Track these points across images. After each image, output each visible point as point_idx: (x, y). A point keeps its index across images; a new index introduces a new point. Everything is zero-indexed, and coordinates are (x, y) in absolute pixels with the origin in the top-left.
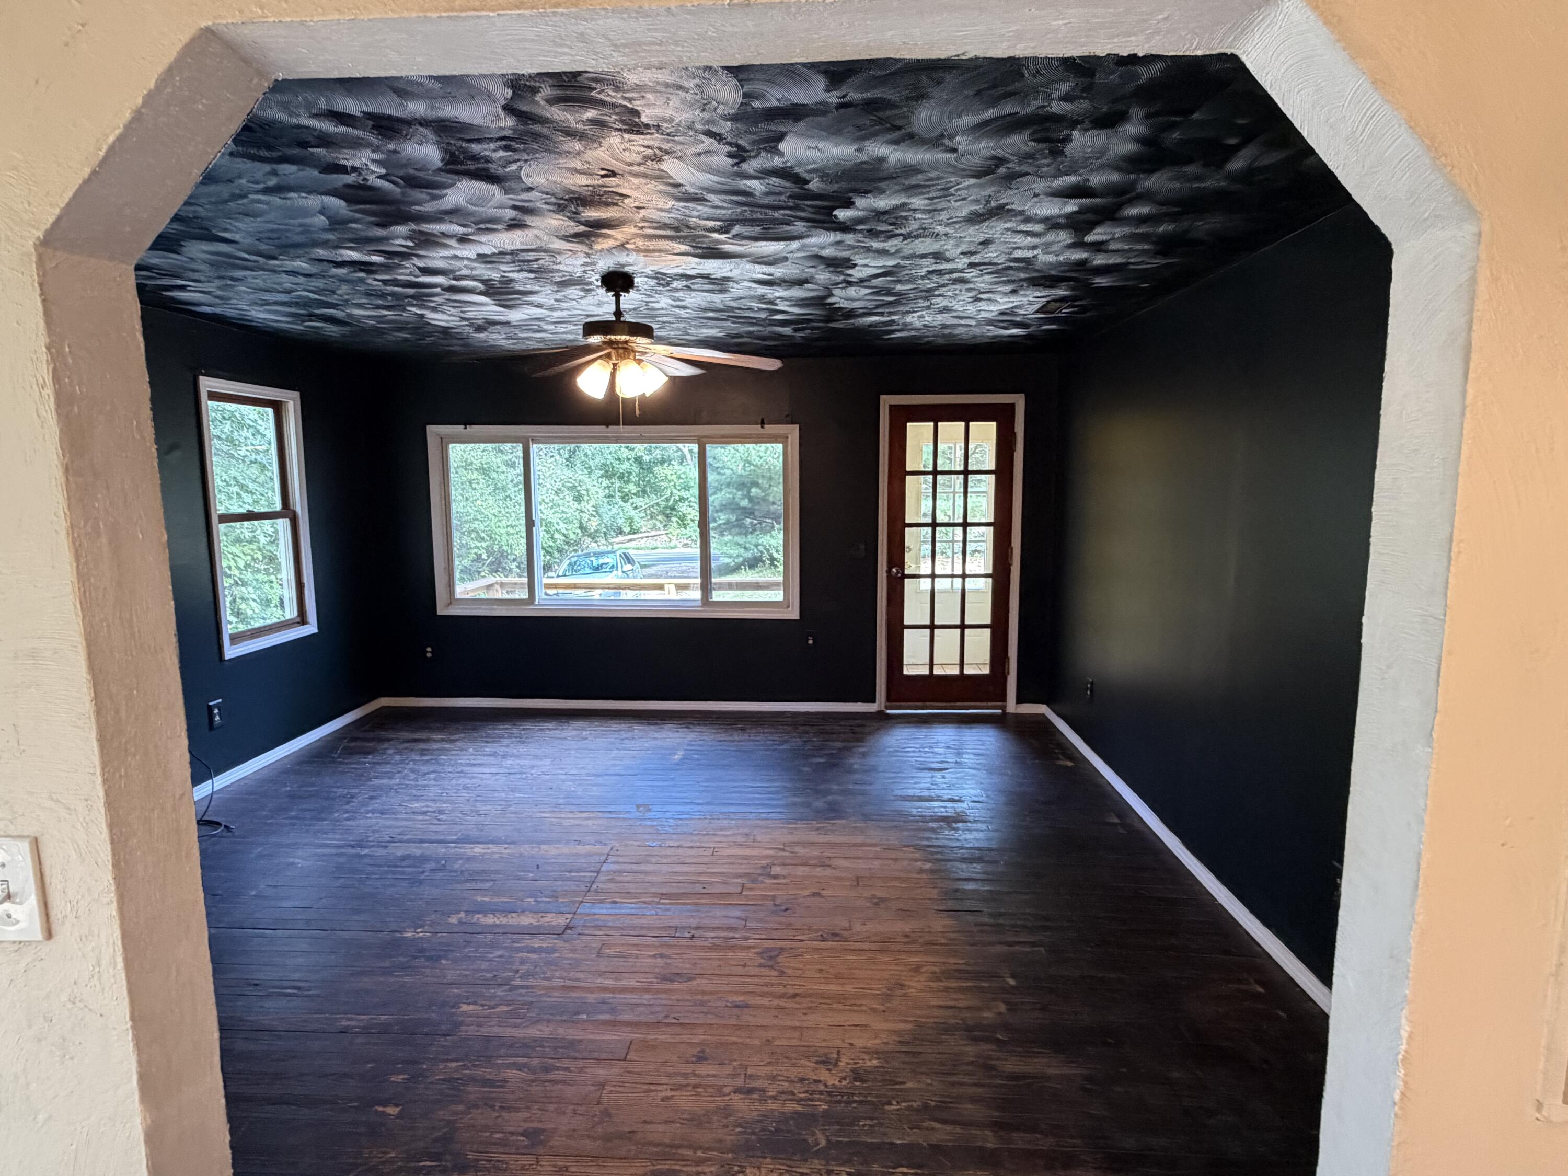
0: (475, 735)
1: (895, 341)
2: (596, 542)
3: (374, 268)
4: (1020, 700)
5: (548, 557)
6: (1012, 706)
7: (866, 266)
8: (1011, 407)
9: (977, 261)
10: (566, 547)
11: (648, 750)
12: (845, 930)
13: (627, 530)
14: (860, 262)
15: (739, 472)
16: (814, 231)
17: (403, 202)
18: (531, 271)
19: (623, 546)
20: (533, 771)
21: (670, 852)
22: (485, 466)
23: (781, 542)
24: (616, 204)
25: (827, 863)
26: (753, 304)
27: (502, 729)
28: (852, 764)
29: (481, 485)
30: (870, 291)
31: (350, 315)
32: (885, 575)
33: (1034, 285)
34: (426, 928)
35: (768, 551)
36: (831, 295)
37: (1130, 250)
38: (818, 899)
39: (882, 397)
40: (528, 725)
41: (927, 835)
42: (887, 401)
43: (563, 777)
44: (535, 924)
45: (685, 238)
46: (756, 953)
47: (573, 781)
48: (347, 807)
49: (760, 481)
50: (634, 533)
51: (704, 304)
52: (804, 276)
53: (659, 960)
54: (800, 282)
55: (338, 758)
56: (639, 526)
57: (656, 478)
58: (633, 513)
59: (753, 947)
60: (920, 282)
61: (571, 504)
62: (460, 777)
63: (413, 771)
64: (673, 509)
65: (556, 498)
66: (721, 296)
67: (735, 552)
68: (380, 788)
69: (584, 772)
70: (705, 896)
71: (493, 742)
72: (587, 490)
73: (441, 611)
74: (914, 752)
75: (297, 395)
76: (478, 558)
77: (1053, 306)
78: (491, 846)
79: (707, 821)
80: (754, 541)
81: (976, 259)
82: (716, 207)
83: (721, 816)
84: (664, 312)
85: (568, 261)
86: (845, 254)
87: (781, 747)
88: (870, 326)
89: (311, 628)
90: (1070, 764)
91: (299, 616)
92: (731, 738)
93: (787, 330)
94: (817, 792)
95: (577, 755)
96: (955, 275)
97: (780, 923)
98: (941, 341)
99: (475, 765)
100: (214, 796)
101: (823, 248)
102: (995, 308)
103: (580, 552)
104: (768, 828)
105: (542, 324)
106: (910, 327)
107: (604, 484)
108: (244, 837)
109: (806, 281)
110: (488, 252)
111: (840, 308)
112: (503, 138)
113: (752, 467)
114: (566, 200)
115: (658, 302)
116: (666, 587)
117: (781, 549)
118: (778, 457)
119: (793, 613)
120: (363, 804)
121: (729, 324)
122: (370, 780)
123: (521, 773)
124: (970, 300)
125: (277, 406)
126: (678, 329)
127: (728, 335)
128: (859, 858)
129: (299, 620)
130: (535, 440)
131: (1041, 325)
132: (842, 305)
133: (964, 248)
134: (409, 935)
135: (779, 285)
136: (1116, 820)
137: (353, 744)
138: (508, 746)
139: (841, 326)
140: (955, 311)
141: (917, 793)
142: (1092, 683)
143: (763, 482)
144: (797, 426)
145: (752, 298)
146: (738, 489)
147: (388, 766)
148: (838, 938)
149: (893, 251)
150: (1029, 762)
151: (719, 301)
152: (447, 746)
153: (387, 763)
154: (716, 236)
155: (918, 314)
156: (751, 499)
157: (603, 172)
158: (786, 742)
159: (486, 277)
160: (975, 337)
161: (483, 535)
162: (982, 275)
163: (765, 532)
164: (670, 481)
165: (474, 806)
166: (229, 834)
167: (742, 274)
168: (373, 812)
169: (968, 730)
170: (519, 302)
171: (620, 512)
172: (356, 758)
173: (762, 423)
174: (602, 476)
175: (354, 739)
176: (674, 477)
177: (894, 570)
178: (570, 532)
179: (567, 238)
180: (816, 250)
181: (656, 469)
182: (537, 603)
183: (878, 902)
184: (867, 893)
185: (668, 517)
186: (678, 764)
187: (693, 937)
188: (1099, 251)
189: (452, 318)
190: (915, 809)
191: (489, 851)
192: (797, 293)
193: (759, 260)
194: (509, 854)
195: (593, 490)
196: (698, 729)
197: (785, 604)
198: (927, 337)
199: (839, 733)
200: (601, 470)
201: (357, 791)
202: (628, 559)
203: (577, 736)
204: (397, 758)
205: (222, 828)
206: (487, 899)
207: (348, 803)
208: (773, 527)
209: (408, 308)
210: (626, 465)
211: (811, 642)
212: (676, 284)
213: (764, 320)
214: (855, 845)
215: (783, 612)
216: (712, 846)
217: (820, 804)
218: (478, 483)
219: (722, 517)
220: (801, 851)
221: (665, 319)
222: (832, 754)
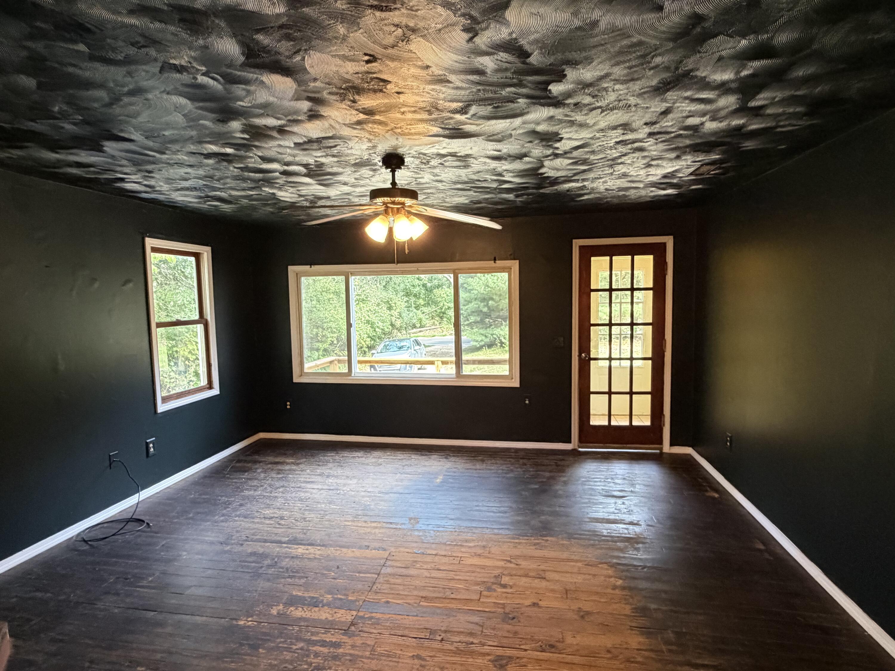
0: (312, 460)
1: (584, 202)
2: (401, 333)
3: (230, 158)
4: (672, 444)
5: (373, 342)
6: (667, 448)
7: (570, 139)
8: (663, 246)
9: (655, 131)
10: (383, 336)
11: (419, 474)
12: (559, 641)
13: (418, 325)
14: (565, 136)
15: (482, 292)
16: (532, 108)
17: (230, 99)
18: (334, 156)
19: (416, 335)
20: (344, 489)
21: (429, 559)
22: (337, 291)
23: (508, 333)
24: (381, 91)
25: (543, 575)
26: (487, 176)
27: (330, 456)
28: (557, 491)
29: (335, 302)
30: (571, 161)
31: (230, 196)
32: (577, 358)
33: (695, 151)
34: (255, 617)
35: (499, 338)
36: (542, 166)
37: (783, 114)
38: (536, 609)
39: (574, 241)
40: (346, 454)
41: (616, 554)
42: (577, 243)
43: (363, 494)
44: (331, 619)
45: (435, 120)
46: (490, 661)
47: (369, 497)
48: (224, 511)
49: (494, 297)
50: (422, 327)
51: (454, 179)
52: (524, 150)
53: (416, 661)
54: (520, 157)
55: (227, 474)
56: (425, 323)
57: (435, 296)
58: (422, 316)
59: (488, 654)
60: (609, 152)
61: (385, 312)
62: (298, 491)
63: (270, 485)
64: (444, 313)
65: (377, 308)
66: (465, 171)
67: (479, 338)
68: (248, 497)
69: (377, 490)
70: (453, 601)
71: (323, 465)
72: (395, 304)
73: (296, 380)
74: (600, 481)
75: (209, 249)
76: (332, 344)
77: (705, 169)
78: (309, 547)
79: (456, 534)
80: (491, 332)
81: (656, 128)
82: (457, 88)
83: (466, 530)
84: (427, 185)
85: (357, 146)
86: (554, 129)
87: (508, 475)
88: (568, 191)
89: (216, 391)
90: (717, 495)
91: (208, 384)
92: (473, 467)
93: (511, 196)
94: (534, 512)
95: (375, 477)
96: (636, 145)
97: (508, 632)
98: (615, 201)
99: (309, 482)
100: (139, 506)
101: (538, 124)
102: (660, 172)
103: (391, 339)
104: (499, 542)
105: (350, 197)
106: (595, 191)
107: (405, 300)
108: (156, 533)
109: (525, 155)
110: (301, 141)
111: (548, 177)
112: (281, 27)
113: (489, 289)
114: (344, 89)
115: (423, 178)
116: (436, 362)
117: (507, 337)
118: (505, 283)
119: (516, 383)
120: (235, 510)
121: (471, 193)
122: (242, 491)
123: (337, 490)
124: (643, 166)
125: (197, 256)
126: (439, 198)
127: (471, 202)
128: (567, 572)
129: (208, 386)
130: (353, 274)
131: (690, 185)
132: (550, 175)
133: (648, 118)
134: (241, 623)
135: (506, 159)
136: (762, 547)
137: (238, 465)
138: (331, 469)
139: (548, 192)
140: (631, 176)
141: (606, 516)
142: (731, 437)
143: (496, 298)
144: (518, 261)
145: (487, 171)
146: (481, 302)
147: (256, 481)
148: (553, 650)
149: (591, 124)
150: (686, 493)
151: (464, 175)
152: (294, 467)
153: (256, 479)
154: (458, 117)
155: (603, 180)
156: (489, 308)
157: (367, 58)
158: (512, 471)
159: (305, 162)
160: (640, 197)
161: (334, 330)
162: (656, 144)
163: (497, 326)
164: (442, 298)
165: (304, 514)
166: (149, 529)
167: (479, 151)
168: (239, 516)
169: (637, 466)
170: (332, 181)
171: (415, 315)
172: (238, 475)
173: (495, 260)
174: (403, 296)
175: (239, 461)
176: (445, 295)
177: (583, 355)
178: (385, 327)
179: (351, 126)
180: (532, 126)
181: (434, 291)
182: (353, 375)
183: (584, 615)
184: (575, 606)
185: (441, 318)
186: (438, 486)
187: (442, 640)
188: (757, 115)
189: (293, 195)
190: (604, 529)
191: (307, 552)
192: (518, 166)
193: (492, 138)
194: (320, 555)
195: (398, 303)
196: (453, 459)
197: (510, 377)
198: (607, 198)
199: (547, 465)
200: (403, 291)
201: (233, 499)
202: (418, 343)
203: (376, 462)
204: (262, 475)
205: (145, 525)
206: (300, 594)
207: (225, 508)
208: (502, 324)
209: (263, 189)
210: (418, 289)
211: (527, 402)
212: (434, 162)
213: (495, 189)
214: (563, 560)
215: (509, 382)
216: (460, 555)
217: (535, 522)
218: (333, 301)
219: (472, 318)
220: (524, 564)
221: (429, 191)
222: (542, 482)
